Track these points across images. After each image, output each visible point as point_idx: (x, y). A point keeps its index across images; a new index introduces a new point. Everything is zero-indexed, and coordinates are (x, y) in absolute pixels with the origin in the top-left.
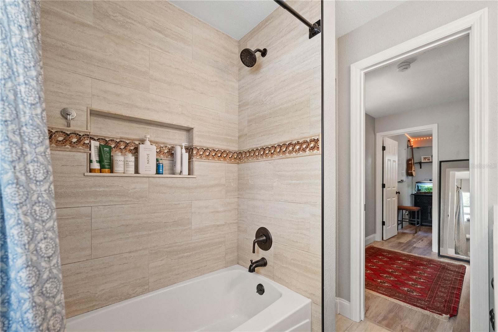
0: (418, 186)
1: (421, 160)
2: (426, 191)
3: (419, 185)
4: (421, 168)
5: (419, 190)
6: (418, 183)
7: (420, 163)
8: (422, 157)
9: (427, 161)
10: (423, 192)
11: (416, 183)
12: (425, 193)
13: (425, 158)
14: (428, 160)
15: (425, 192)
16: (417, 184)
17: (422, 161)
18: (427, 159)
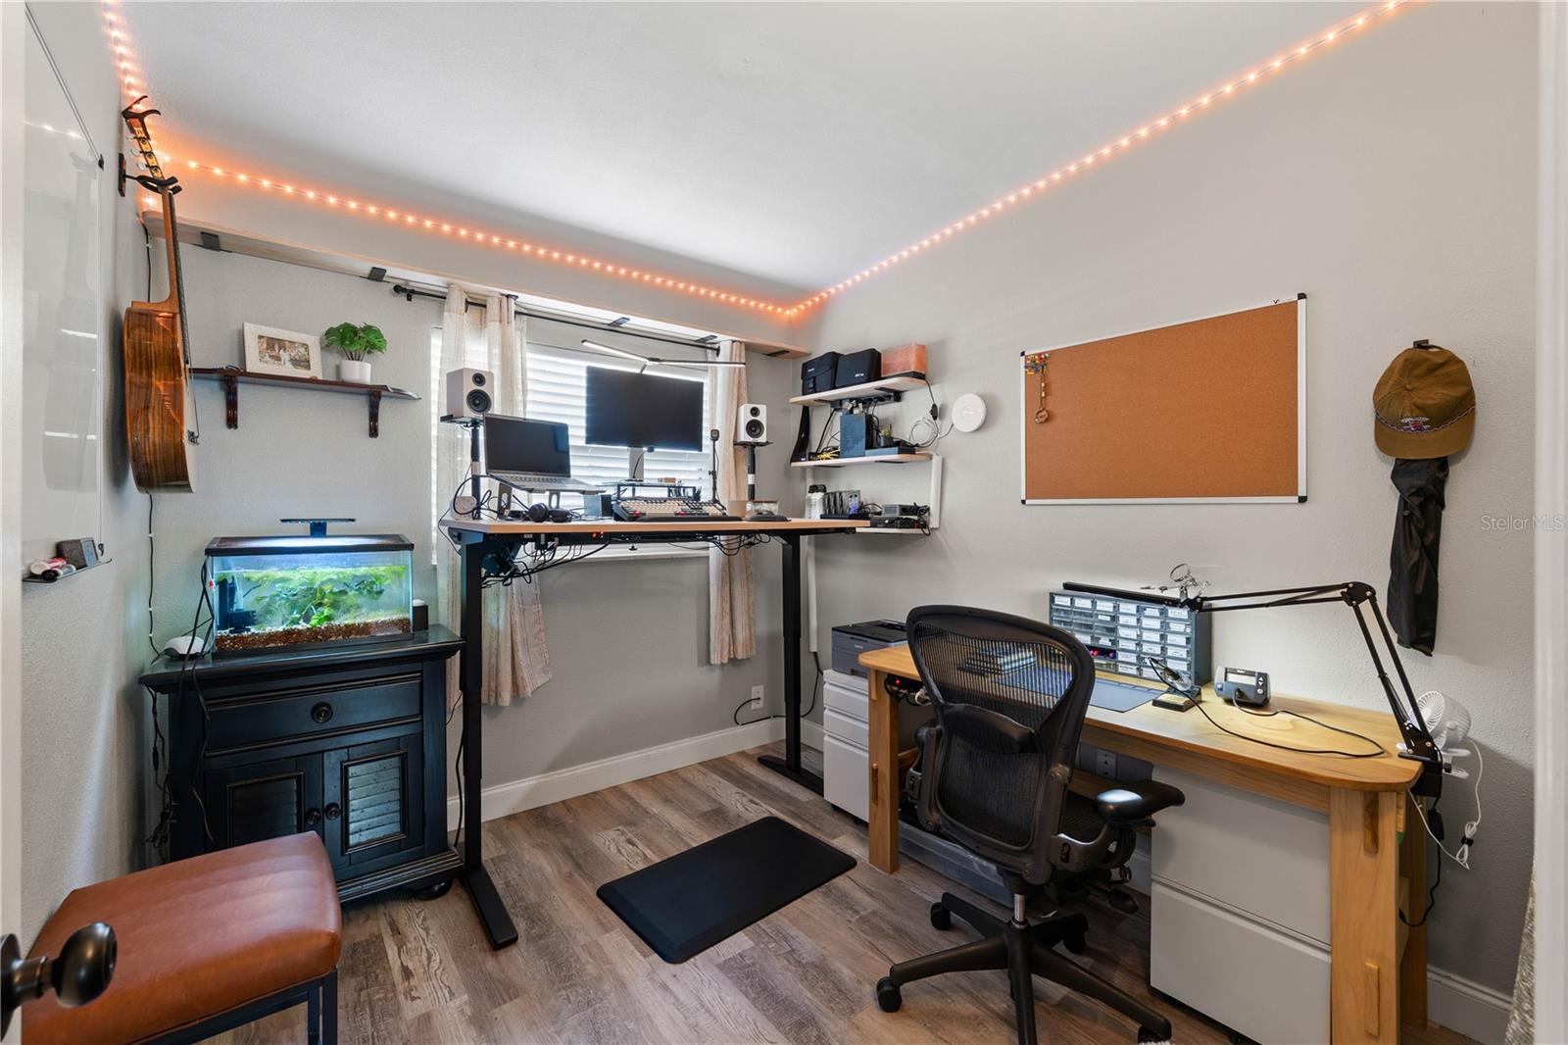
0: (227, 589)
1: (243, 357)
2: (302, 626)
3: (237, 570)
4: (232, 422)
5: (238, 621)
6: (231, 560)
7: (230, 381)
8: (252, 332)
9: (287, 370)
10: (272, 637)
11: (210, 552)
12: (290, 640)
13: (273, 344)
14: (295, 362)
15: (288, 633)
16: (217, 569)
17: (254, 365)
18: (285, 356)
